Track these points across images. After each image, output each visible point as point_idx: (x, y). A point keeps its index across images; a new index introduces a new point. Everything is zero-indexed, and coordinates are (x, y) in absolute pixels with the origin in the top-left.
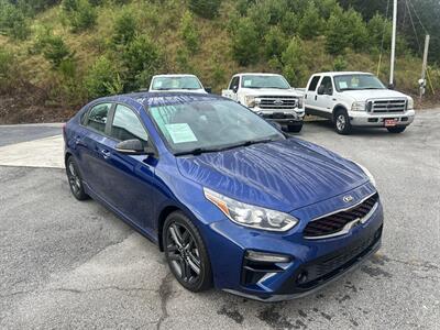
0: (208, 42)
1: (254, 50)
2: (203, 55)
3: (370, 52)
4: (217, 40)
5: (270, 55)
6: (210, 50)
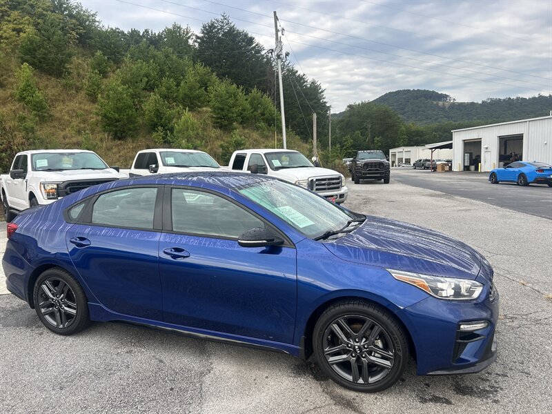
0: (60, 107)
1: (131, 120)
2: (56, 124)
3: (257, 128)
4: (73, 105)
5: (154, 127)
6: (66, 117)
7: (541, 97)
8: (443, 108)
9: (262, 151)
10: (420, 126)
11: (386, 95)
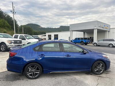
7: (56, 28)
8: (40, 28)
9: (24, 35)
10: (36, 31)
11: (28, 24)
